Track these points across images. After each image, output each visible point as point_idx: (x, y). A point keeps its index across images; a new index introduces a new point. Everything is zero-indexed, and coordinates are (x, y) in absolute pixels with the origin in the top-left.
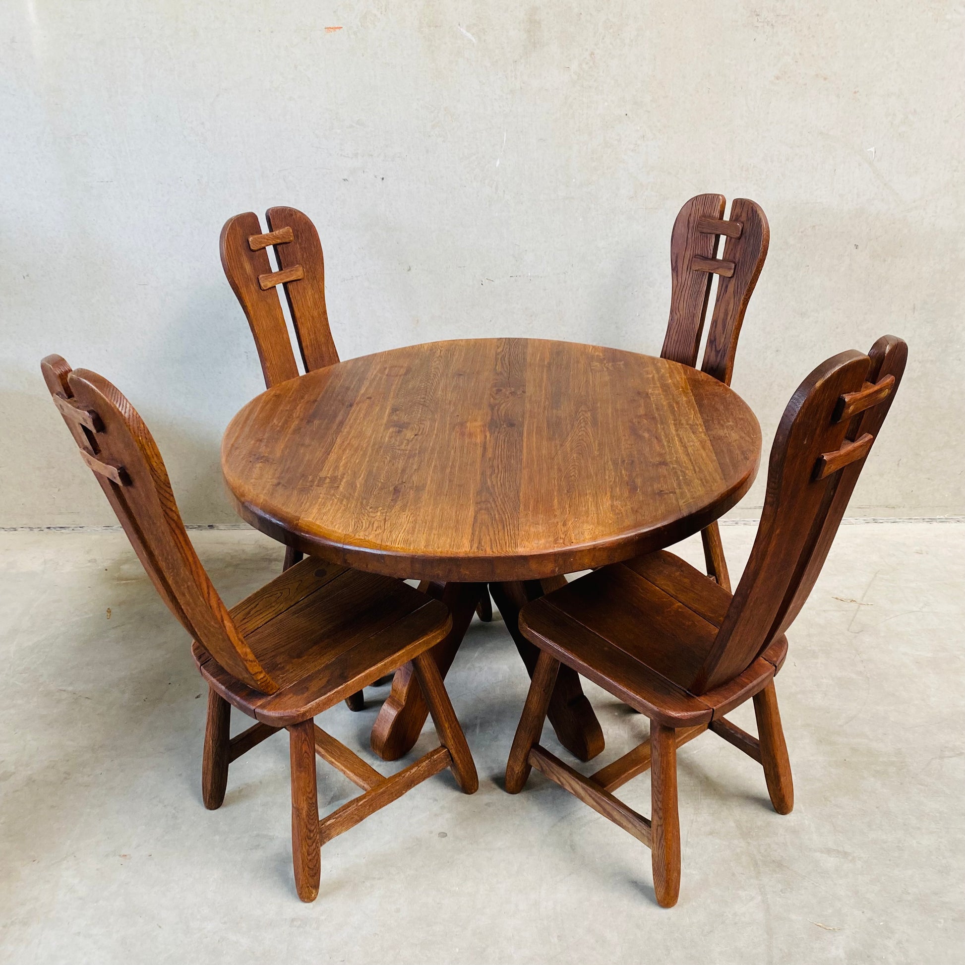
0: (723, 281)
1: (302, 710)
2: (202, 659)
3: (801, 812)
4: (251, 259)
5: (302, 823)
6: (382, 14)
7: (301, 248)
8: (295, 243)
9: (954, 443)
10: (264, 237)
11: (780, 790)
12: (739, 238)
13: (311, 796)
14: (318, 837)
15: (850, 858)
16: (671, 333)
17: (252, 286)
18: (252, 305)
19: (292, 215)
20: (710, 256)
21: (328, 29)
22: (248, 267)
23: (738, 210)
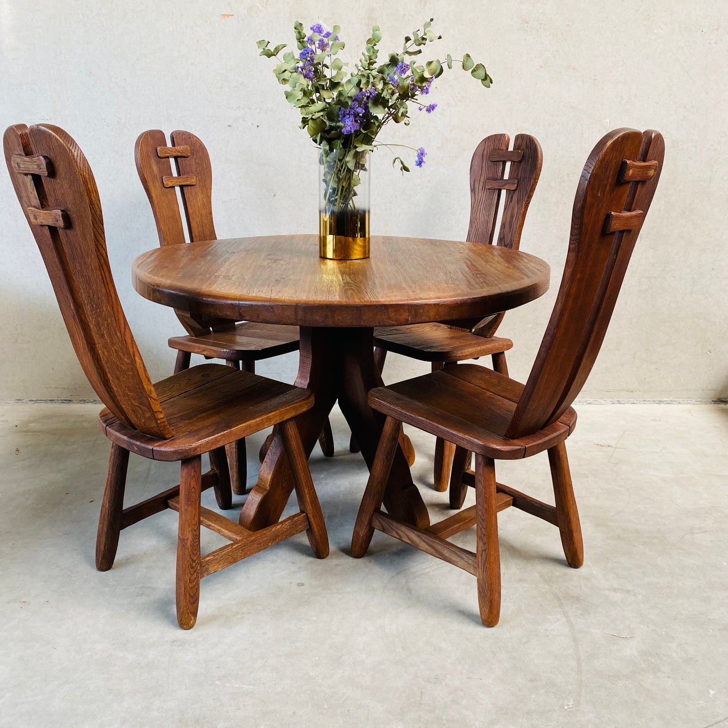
0: (509, 194)
1: (194, 445)
2: (107, 422)
3: (590, 567)
4: (158, 163)
5: (187, 553)
6: (263, 7)
7: (196, 163)
8: (192, 159)
9: (674, 341)
10: (168, 149)
11: (573, 543)
12: (520, 162)
13: (195, 528)
14: (199, 568)
15: (632, 594)
16: (471, 237)
17: (157, 183)
18: (156, 196)
19: (190, 138)
20: (499, 178)
21: (224, 15)
22: (155, 168)
23: (519, 141)
